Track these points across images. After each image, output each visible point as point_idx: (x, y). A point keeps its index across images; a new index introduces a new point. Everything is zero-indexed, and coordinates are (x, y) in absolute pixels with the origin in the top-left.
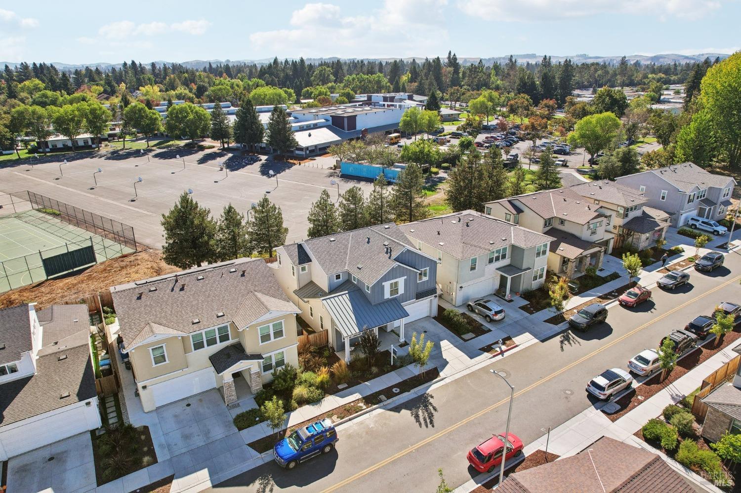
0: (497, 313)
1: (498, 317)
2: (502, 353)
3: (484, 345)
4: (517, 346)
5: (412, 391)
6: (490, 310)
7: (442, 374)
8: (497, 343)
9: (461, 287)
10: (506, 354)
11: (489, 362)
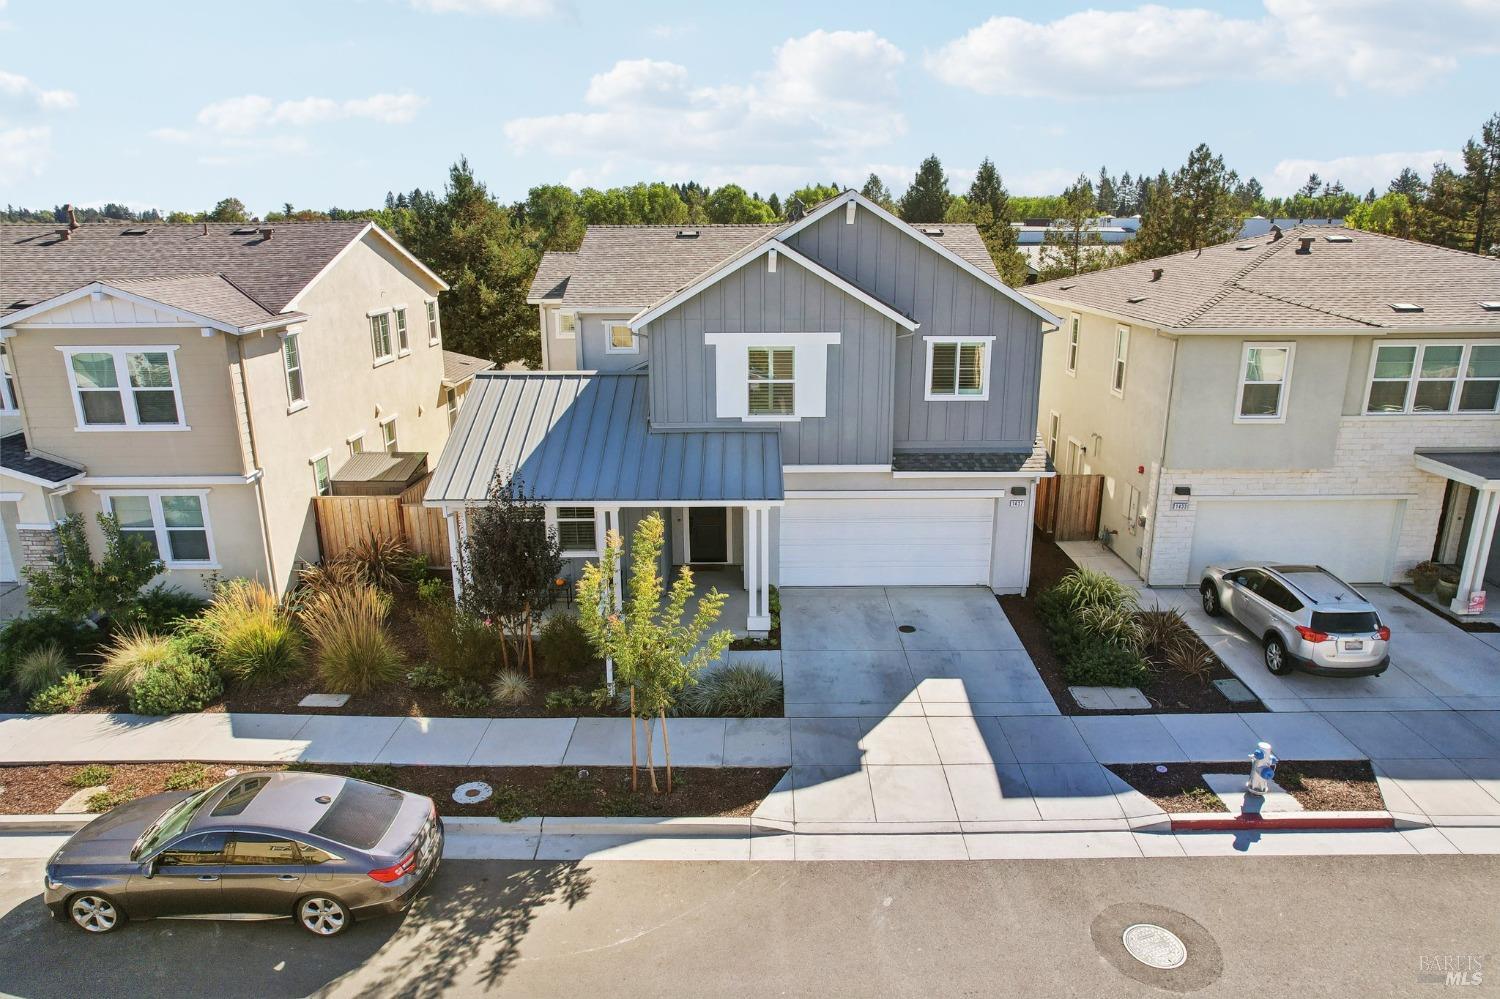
0: (1324, 625)
1: (1331, 651)
2: (1249, 826)
3: (1160, 756)
4: (1388, 825)
5: (530, 824)
6: (1292, 604)
7: (773, 808)
8: (1245, 768)
9: (1183, 491)
10: (1268, 845)
11: (1124, 846)
